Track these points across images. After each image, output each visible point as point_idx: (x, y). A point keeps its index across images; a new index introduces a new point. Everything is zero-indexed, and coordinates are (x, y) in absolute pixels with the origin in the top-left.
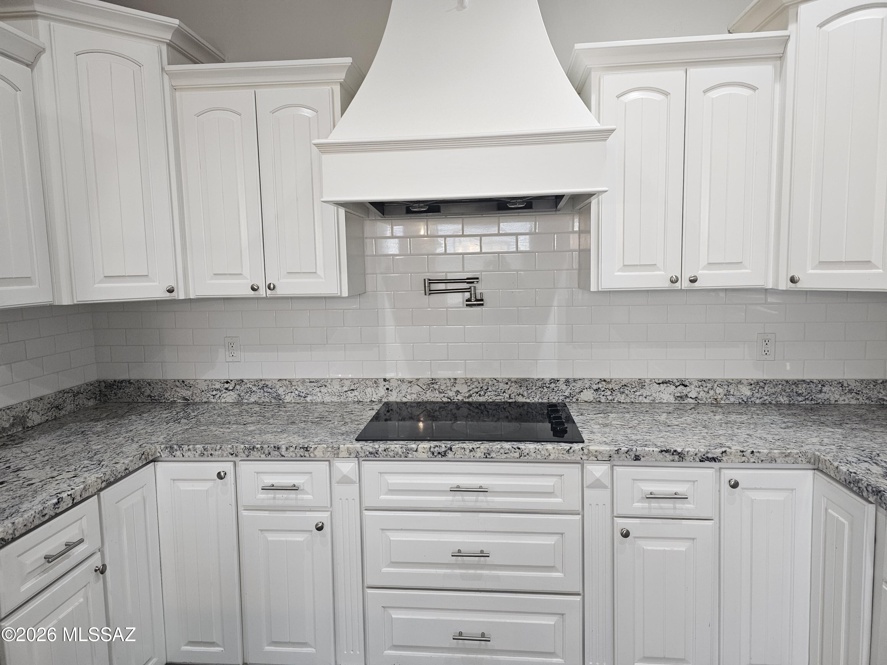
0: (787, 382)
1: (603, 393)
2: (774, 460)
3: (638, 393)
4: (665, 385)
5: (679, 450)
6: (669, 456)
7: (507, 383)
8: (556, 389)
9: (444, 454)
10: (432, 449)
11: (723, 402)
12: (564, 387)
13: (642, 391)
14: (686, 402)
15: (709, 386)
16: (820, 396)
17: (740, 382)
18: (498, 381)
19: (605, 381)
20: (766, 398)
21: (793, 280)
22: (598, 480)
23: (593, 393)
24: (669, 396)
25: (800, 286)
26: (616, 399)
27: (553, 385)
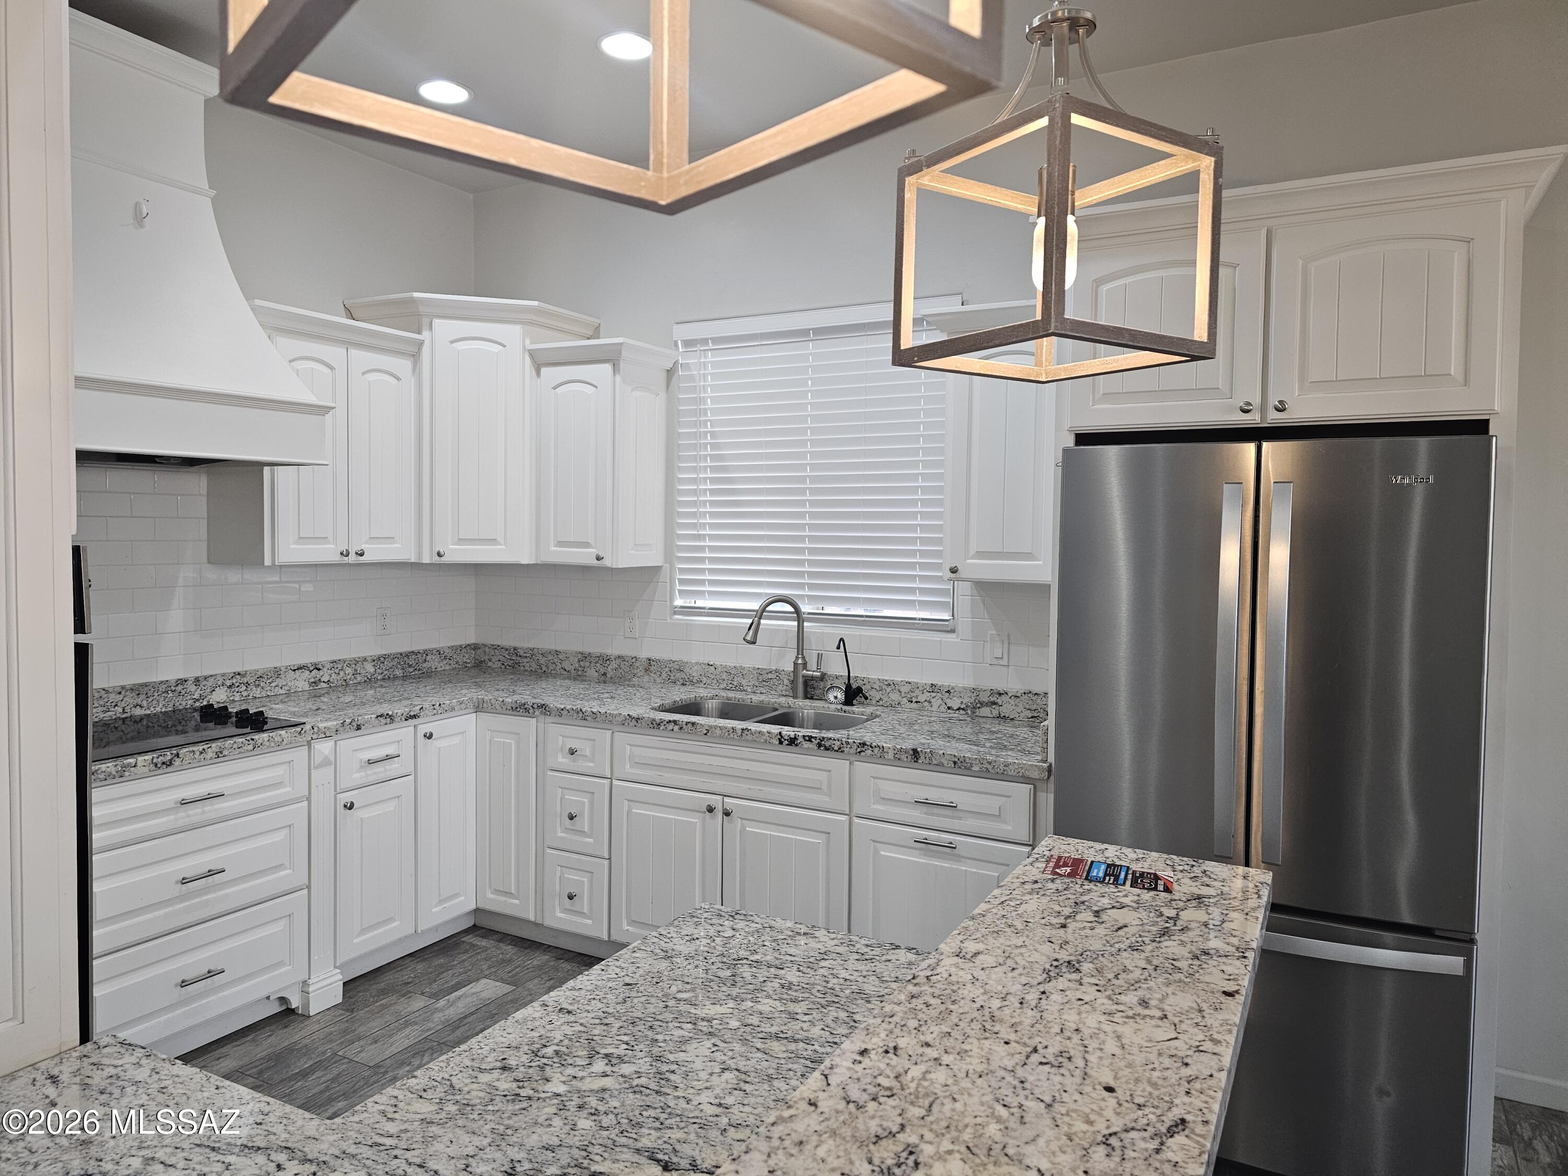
0: (401, 654)
1: (237, 689)
2: (453, 709)
3: (273, 684)
4: (300, 671)
5: (390, 713)
6: (383, 721)
7: (120, 693)
8: (183, 692)
9: (169, 764)
10: (155, 760)
11: (351, 682)
12: (193, 688)
13: (278, 680)
14: (319, 687)
15: (340, 666)
16: (425, 665)
17: (365, 660)
18: (107, 692)
19: (239, 674)
20: (385, 673)
21: (439, 555)
22: (326, 757)
23: (226, 691)
24: (303, 683)
25: (444, 560)
26: (251, 695)
27: (180, 688)
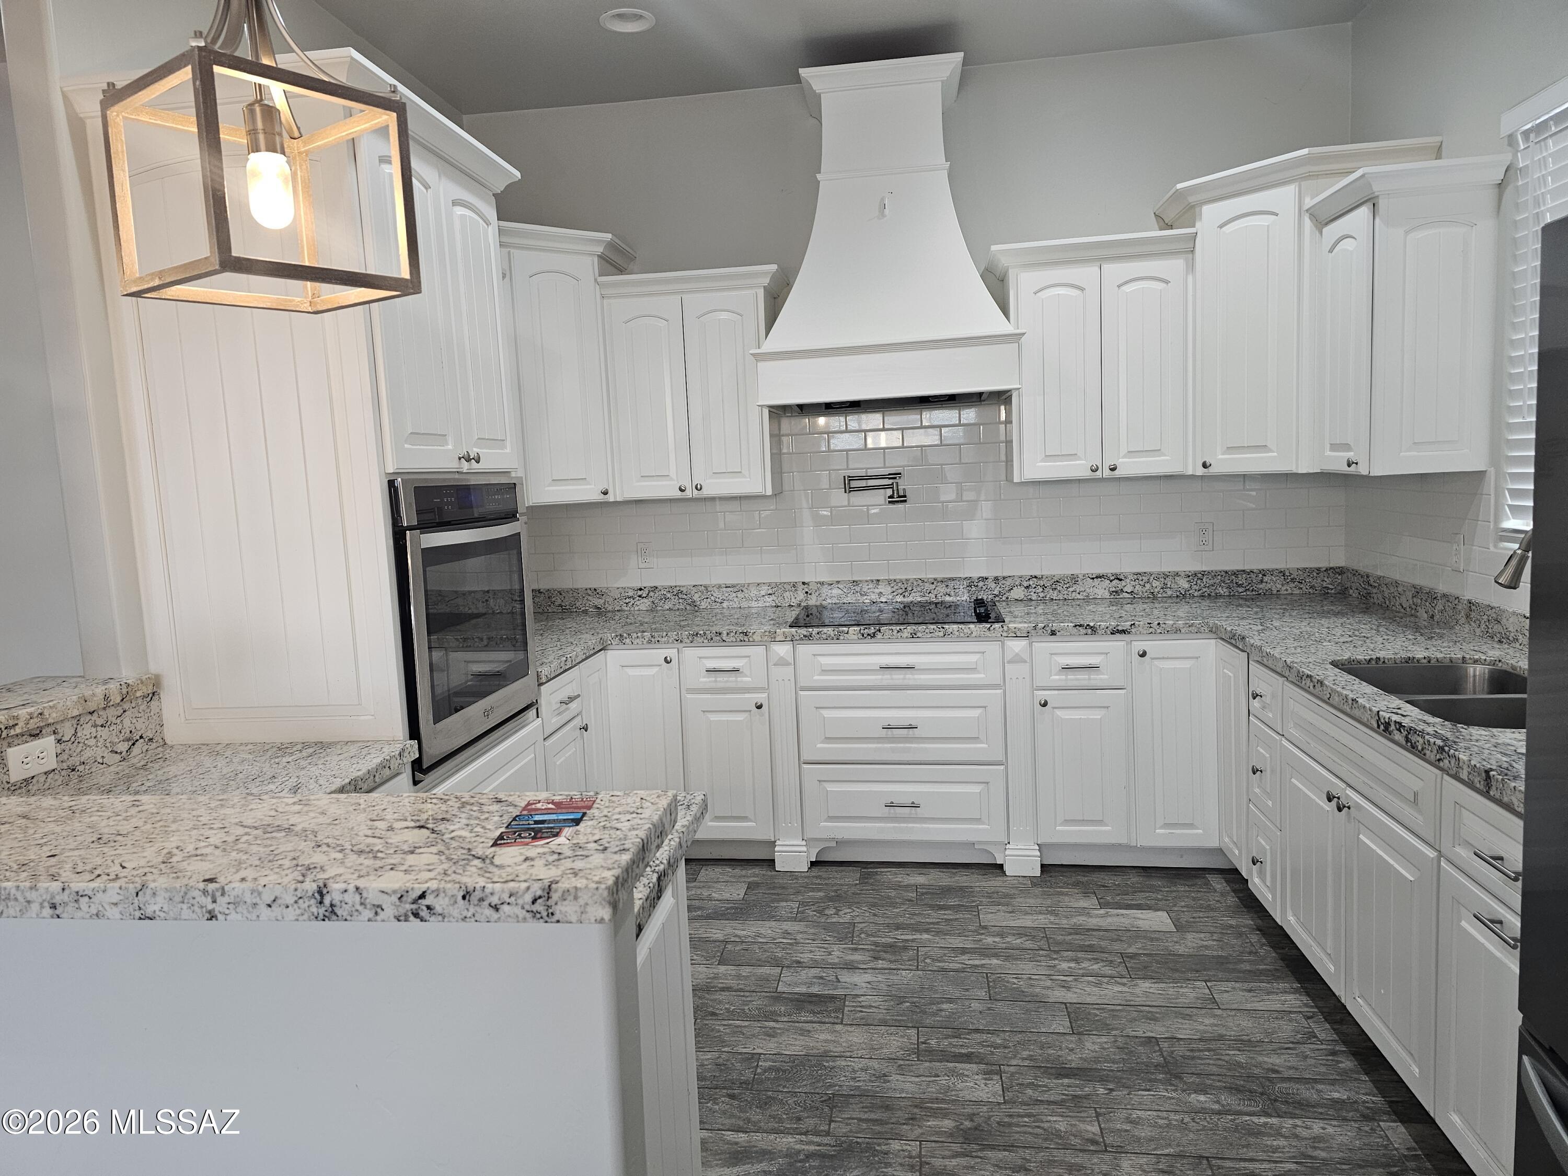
0: (1226, 572)
1: (1034, 590)
2: (1178, 631)
3: (1071, 589)
4: (1099, 579)
5: (1092, 624)
6: (1083, 631)
7: (933, 583)
8: (984, 588)
9: (873, 636)
10: (862, 631)
11: (1160, 595)
12: (993, 585)
13: (1075, 587)
14: (1121, 596)
15: (1145, 579)
16: (1261, 586)
17: (1177, 574)
18: (923, 581)
19: (1036, 577)
20: (1204, 590)
21: (1205, 465)
22: (1017, 654)
23: (1024, 591)
24: (1103, 591)
25: (1211, 471)
26: (1048, 596)
27: (981, 584)
